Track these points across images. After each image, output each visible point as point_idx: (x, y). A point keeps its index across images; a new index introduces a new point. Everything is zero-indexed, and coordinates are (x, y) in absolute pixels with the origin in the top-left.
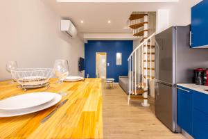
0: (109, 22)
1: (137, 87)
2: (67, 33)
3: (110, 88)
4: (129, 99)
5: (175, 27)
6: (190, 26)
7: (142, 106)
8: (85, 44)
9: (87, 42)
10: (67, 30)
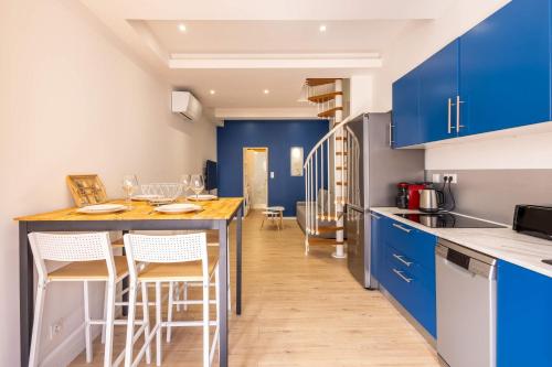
0: (266, 92)
1: (320, 220)
2: (185, 116)
3: (274, 228)
4: (307, 243)
5: (367, 115)
6: (391, 112)
7: (331, 257)
8: (219, 129)
9: (223, 125)
10: (184, 109)
